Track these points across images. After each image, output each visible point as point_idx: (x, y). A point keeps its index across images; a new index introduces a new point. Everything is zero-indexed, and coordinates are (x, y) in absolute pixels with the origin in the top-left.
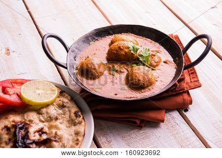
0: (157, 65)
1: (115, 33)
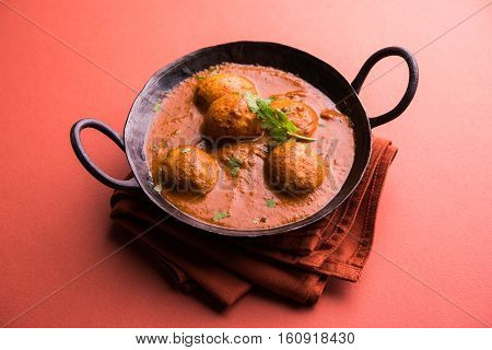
0: (314, 129)
1: (194, 71)
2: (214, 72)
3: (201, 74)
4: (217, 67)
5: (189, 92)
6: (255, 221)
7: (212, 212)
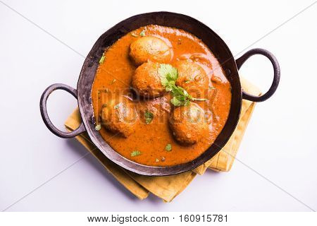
3: (134, 33)
4: (146, 28)
6: (157, 160)
7: (131, 150)
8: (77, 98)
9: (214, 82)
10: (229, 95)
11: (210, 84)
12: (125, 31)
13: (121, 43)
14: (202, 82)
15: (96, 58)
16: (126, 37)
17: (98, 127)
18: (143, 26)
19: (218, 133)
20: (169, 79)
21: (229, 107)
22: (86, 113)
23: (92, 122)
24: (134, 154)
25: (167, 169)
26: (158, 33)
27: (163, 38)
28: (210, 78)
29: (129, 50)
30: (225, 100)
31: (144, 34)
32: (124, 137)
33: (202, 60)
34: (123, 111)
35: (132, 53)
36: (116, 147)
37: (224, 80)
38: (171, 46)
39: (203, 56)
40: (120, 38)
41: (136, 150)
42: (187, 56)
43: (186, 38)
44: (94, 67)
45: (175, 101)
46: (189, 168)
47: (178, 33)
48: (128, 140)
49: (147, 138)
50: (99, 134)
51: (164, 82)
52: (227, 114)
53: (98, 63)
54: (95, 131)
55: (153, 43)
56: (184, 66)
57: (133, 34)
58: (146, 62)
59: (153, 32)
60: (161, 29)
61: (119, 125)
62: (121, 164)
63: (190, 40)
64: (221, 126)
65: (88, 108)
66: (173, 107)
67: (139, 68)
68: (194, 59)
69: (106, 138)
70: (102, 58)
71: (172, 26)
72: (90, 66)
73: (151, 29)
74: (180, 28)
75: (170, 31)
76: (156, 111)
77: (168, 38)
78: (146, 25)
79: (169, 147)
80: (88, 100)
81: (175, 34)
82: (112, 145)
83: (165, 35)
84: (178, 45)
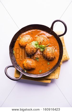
2: (20, 38)
4: (20, 36)
5: (18, 45)
6: (48, 69)
7: (39, 71)
8: (14, 67)
9: (48, 38)
10: (55, 39)
11: (48, 39)
12: (15, 40)
13: (16, 44)
14: (45, 40)
15: (12, 53)
16: (17, 42)
17: (26, 71)
18: (19, 36)
19: (59, 51)
20: (36, 45)
21: (57, 42)
22: (20, 70)
23: (23, 71)
24: (40, 72)
25: (52, 69)
26: (24, 35)
27: (27, 36)
28: (46, 37)
29: (20, 45)
30: (55, 41)
31: (21, 38)
32: (35, 69)
33: (41, 34)
34: (29, 62)
35: (21, 45)
36: (34, 73)
37: (51, 35)
38: (30, 36)
39: (41, 33)
40: (15, 43)
41: (40, 70)
42: (37, 36)
43: (33, 31)
44: (13, 56)
45: (42, 50)
46: (58, 65)
47: (30, 31)
48: (36, 69)
49: (41, 65)
50: (27, 73)
51: (35, 47)
52: (58, 44)
53: (14, 54)
54: (25, 73)
55: (25, 38)
56: (38, 39)
57: (18, 40)
58: (27, 45)
59: (23, 36)
60: (24, 33)
61: (31, 67)
62: (39, 77)
63: (34, 31)
64: (59, 48)
65: (19, 68)
66: (42, 52)
67: (26, 48)
68: (39, 36)
69: (30, 73)
70: (14, 52)
71: (27, 31)
72: (12, 56)
73: (22, 35)
74: (29, 30)
75: (27, 32)
76: (38, 56)
77: (28, 35)
78: (20, 35)
79: (48, 63)
80: (18, 66)
81: (29, 32)
82: (33, 73)
83: (27, 34)
84: (32, 35)
